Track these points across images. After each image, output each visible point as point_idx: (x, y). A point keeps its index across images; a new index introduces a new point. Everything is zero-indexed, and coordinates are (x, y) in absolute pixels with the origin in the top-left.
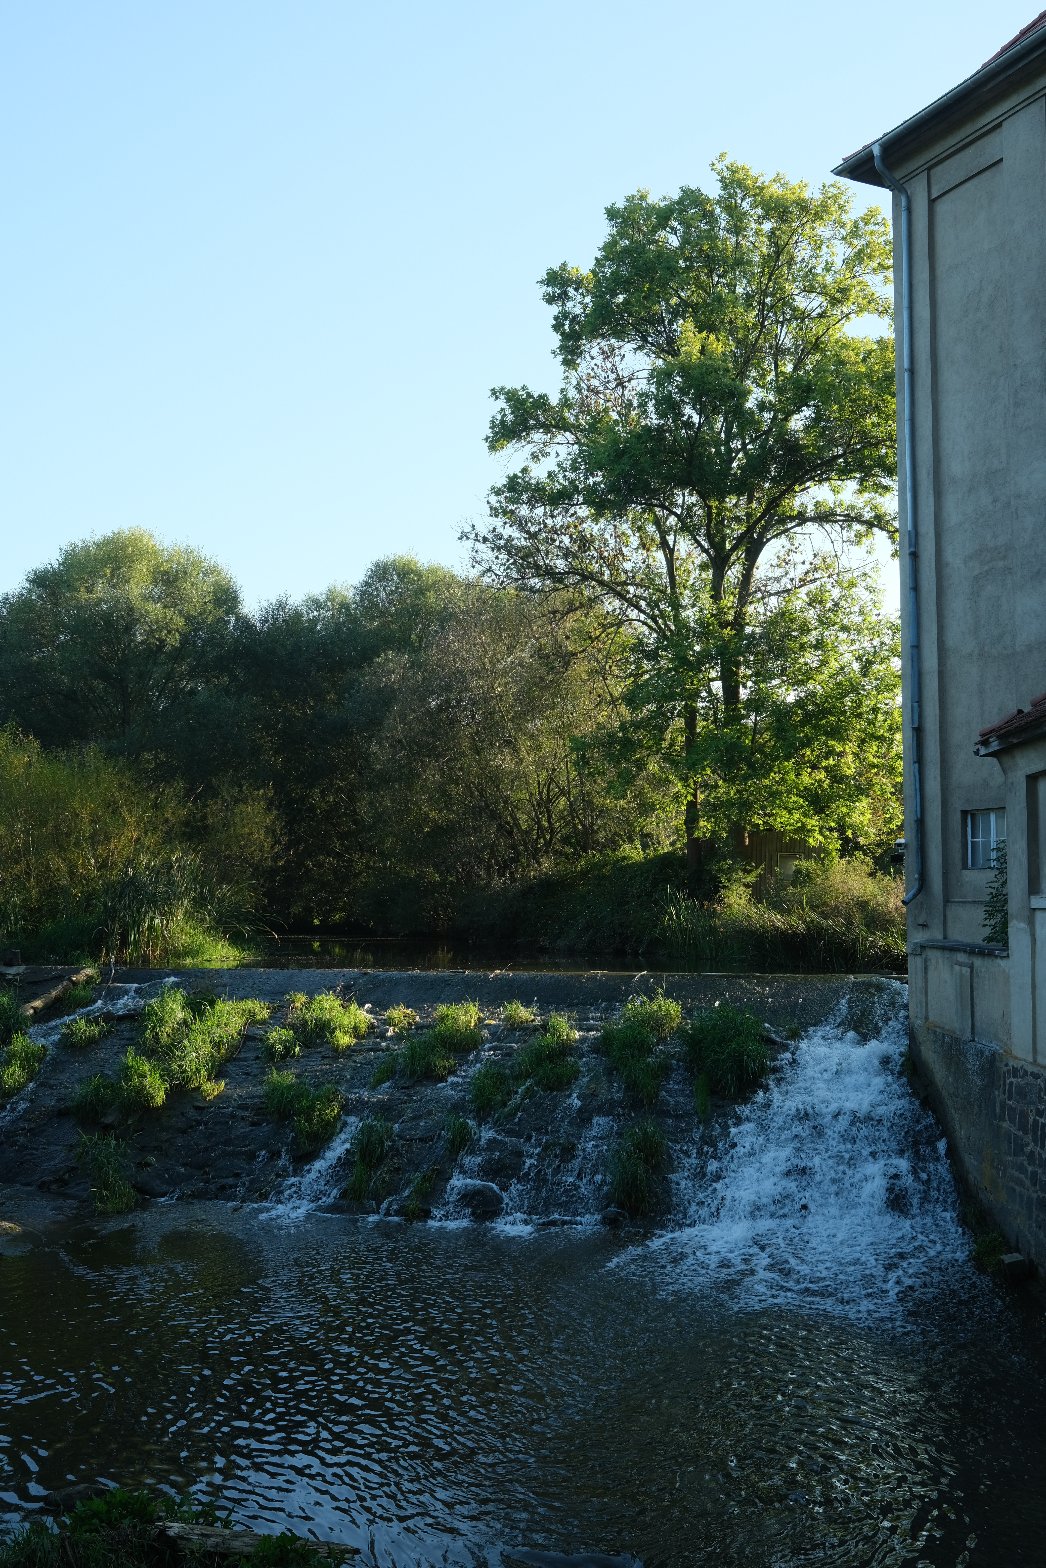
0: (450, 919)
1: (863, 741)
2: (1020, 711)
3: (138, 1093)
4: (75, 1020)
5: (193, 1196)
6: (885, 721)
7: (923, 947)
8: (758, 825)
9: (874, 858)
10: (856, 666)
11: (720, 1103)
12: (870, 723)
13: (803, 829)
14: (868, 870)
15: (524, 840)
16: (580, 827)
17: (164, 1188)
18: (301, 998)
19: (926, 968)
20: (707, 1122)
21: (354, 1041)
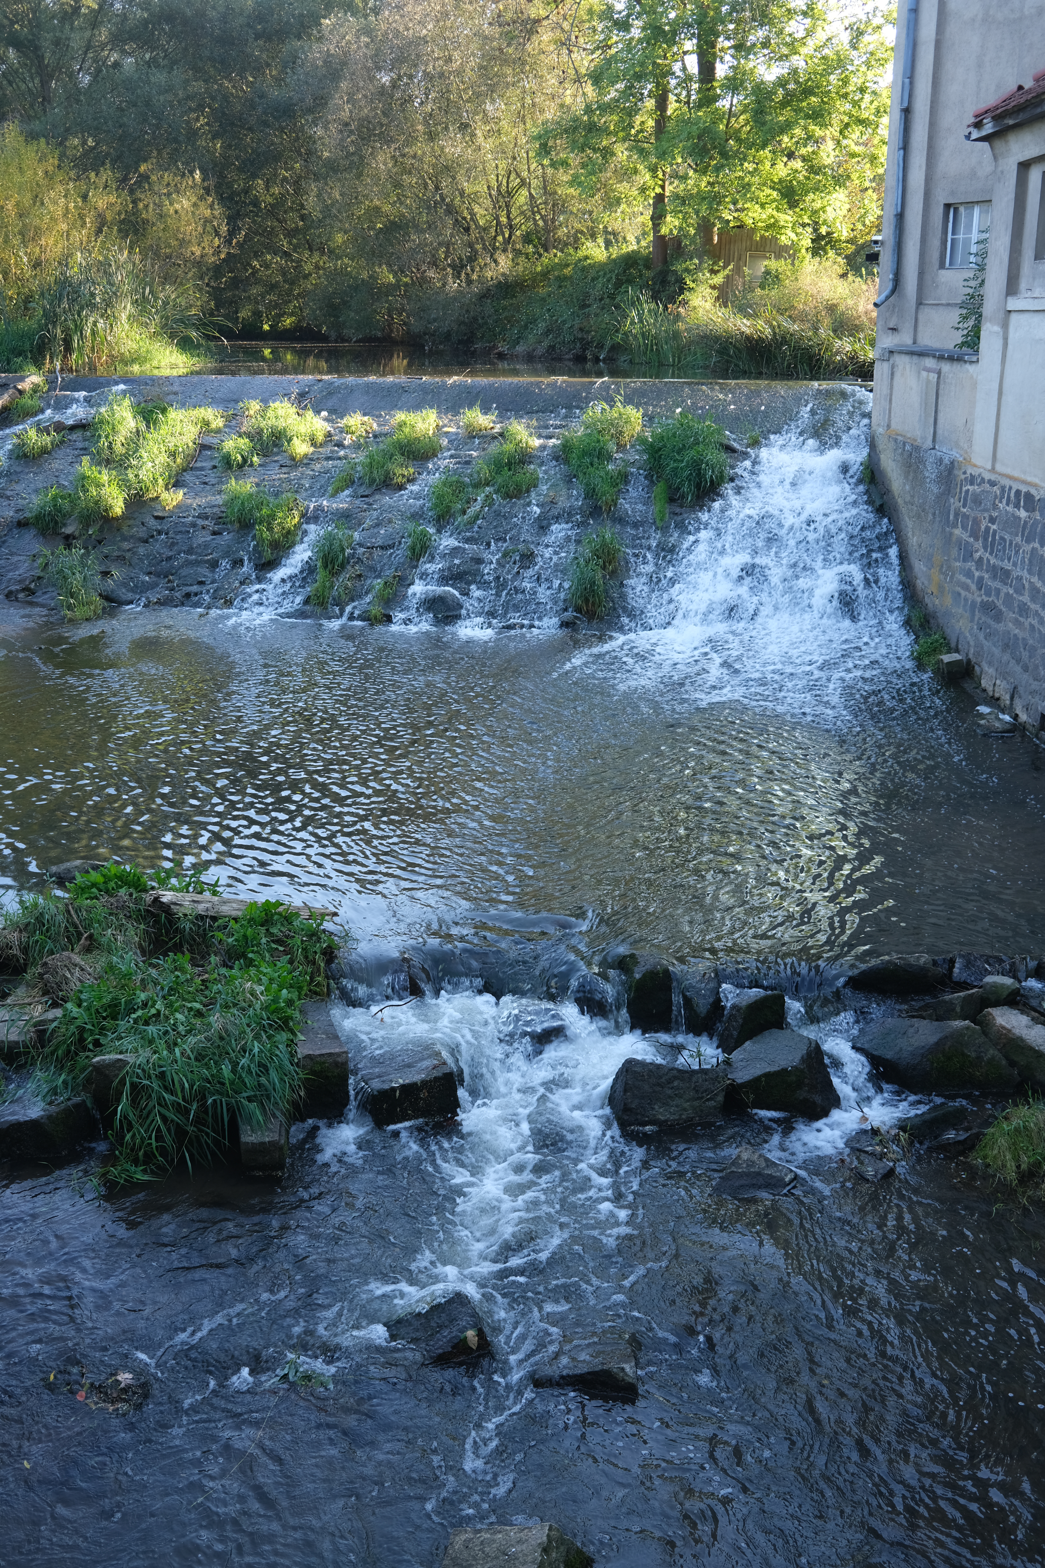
0: (405, 324)
1: (847, 125)
2: (1020, 88)
3: (97, 503)
4: (25, 430)
5: (159, 603)
6: (872, 102)
7: (891, 352)
8: (728, 221)
9: (847, 257)
10: (845, 37)
11: (678, 510)
12: (856, 104)
13: (774, 226)
14: (841, 272)
15: (482, 238)
16: (541, 223)
17: (130, 596)
18: (254, 406)
19: (892, 374)
20: (664, 529)
21: (312, 449)
